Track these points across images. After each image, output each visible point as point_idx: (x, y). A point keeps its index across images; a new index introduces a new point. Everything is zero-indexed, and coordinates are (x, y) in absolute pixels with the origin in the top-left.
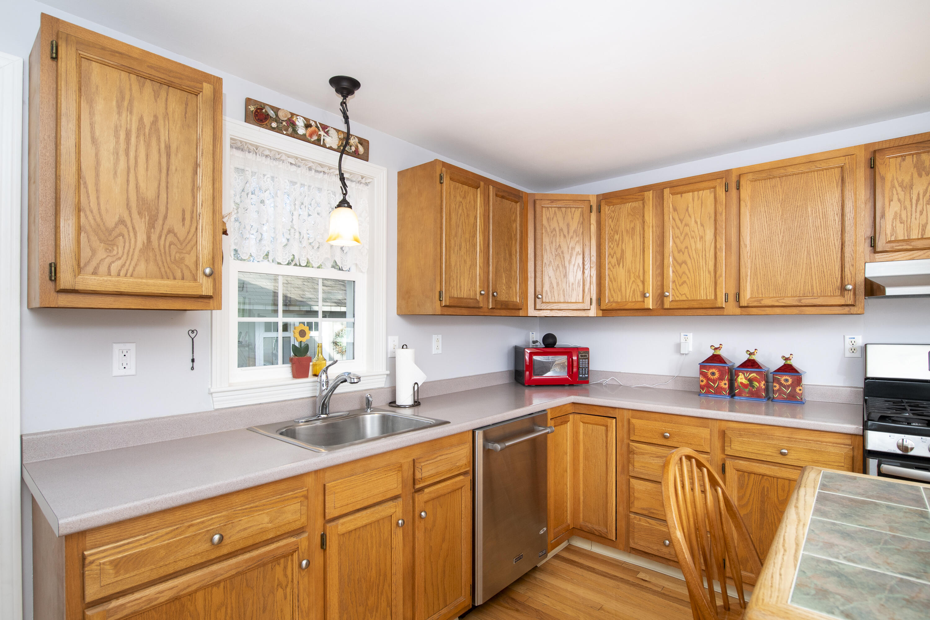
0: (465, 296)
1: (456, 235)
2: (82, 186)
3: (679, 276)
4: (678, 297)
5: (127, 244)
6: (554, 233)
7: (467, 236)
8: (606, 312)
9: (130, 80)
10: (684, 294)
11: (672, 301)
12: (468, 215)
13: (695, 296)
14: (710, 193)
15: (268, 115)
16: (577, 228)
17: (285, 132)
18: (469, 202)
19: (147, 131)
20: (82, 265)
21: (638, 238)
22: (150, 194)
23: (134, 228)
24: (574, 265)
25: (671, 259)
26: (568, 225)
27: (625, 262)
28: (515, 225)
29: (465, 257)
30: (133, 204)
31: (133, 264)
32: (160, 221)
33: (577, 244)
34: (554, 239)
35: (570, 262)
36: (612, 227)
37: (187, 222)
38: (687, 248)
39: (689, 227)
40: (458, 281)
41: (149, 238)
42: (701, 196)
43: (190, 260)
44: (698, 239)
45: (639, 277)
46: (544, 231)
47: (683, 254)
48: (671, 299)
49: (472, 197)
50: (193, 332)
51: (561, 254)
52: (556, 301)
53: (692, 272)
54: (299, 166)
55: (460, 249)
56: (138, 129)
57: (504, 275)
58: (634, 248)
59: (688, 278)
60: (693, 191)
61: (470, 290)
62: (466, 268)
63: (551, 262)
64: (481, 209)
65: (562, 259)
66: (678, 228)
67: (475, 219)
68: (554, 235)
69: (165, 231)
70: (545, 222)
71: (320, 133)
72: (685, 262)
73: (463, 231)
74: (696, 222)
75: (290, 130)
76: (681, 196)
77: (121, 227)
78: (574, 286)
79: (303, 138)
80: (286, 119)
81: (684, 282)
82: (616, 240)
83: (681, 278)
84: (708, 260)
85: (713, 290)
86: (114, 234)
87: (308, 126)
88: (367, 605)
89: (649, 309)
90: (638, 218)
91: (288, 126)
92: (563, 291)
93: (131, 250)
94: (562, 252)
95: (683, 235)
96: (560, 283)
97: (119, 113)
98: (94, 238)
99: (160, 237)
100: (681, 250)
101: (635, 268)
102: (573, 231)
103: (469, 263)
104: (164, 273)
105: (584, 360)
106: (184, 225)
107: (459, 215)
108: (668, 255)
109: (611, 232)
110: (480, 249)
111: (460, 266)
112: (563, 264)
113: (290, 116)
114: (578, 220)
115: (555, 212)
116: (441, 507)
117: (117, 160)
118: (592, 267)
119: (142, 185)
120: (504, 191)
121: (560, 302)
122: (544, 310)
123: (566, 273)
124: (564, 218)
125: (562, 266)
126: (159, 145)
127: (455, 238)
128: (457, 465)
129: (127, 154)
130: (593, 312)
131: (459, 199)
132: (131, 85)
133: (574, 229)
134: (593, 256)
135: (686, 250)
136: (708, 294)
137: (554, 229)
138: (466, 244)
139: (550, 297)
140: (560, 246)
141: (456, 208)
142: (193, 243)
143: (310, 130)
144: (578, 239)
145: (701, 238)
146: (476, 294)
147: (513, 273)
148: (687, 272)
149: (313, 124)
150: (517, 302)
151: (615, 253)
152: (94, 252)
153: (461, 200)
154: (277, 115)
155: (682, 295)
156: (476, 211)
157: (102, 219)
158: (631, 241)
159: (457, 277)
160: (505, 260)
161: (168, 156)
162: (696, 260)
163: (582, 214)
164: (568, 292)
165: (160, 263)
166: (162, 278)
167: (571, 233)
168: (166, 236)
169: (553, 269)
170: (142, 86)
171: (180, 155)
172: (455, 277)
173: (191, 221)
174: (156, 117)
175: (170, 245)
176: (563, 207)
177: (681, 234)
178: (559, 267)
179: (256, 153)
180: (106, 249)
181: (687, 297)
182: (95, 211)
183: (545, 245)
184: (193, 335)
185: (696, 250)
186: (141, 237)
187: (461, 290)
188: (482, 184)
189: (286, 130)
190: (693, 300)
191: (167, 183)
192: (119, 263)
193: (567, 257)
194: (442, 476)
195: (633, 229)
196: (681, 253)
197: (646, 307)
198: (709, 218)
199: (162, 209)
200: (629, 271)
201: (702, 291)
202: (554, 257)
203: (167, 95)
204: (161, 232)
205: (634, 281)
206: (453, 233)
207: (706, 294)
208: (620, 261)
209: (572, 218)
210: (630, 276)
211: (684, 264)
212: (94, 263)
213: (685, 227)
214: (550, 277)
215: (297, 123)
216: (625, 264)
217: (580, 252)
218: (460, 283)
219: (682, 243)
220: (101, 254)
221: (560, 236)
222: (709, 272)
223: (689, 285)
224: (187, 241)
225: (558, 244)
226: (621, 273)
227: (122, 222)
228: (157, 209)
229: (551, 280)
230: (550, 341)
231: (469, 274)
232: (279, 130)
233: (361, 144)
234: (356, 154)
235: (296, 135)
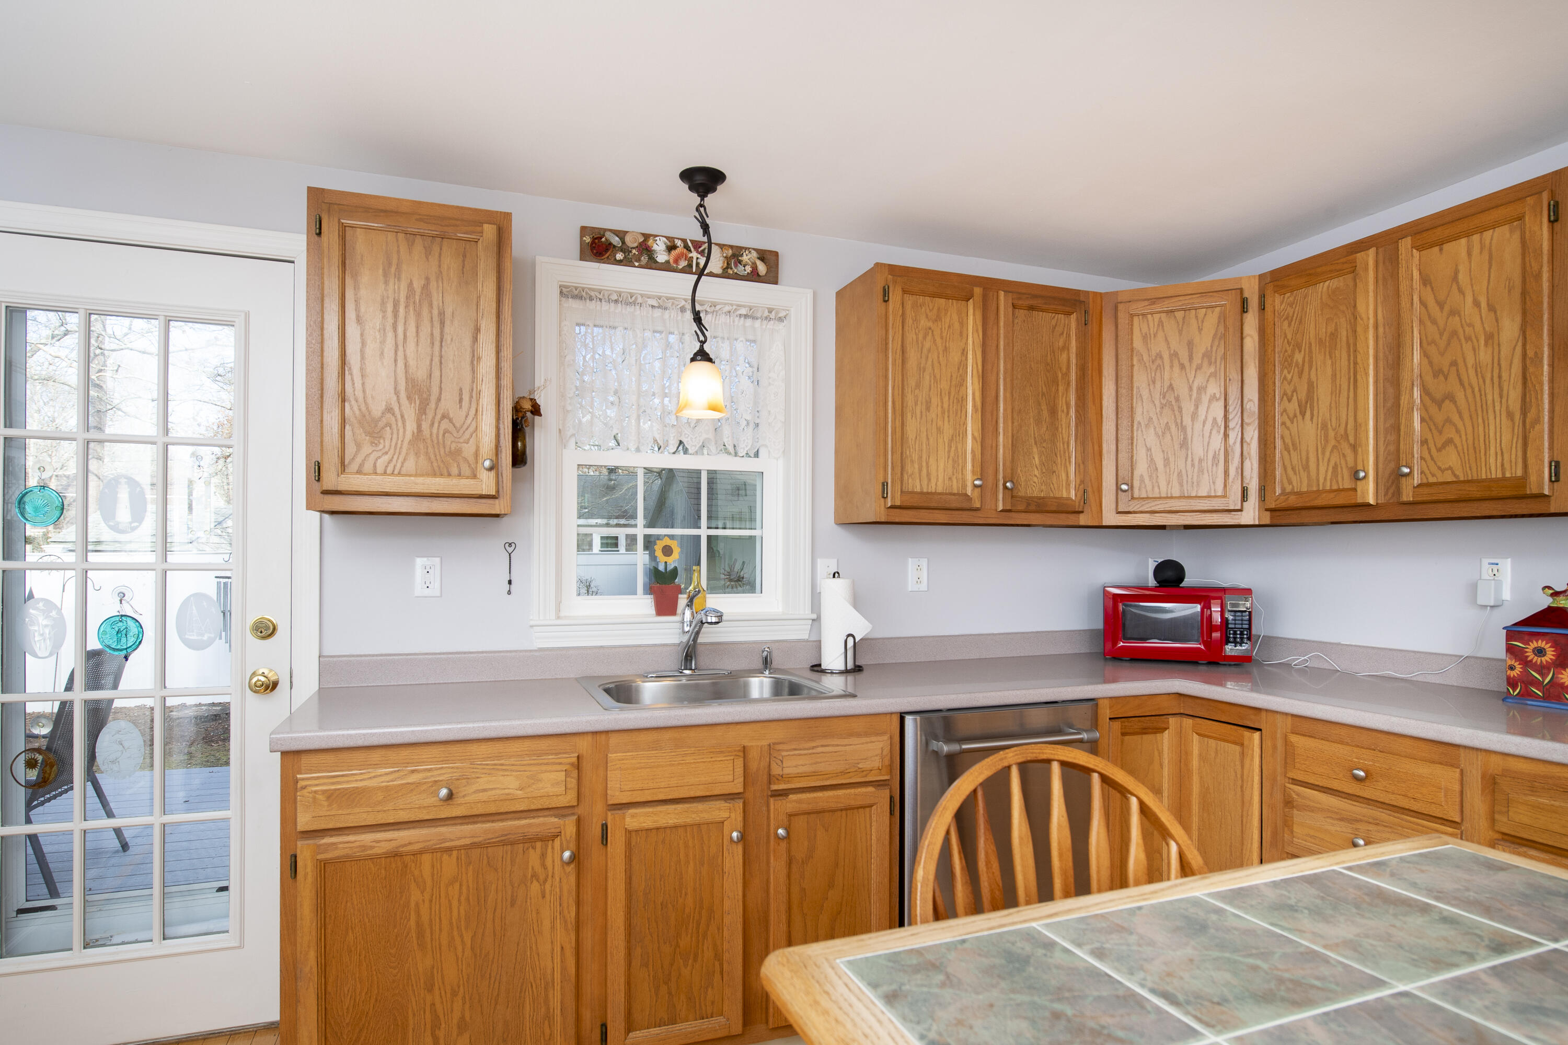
0: (940, 490)
1: (918, 386)
2: (347, 372)
3: (1437, 428)
4: (1433, 475)
5: (395, 436)
6: (1159, 361)
7: (944, 385)
8: (1278, 513)
9: (397, 240)
10: (1447, 469)
11: (1419, 486)
12: (946, 349)
13: (1474, 470)
14: (1512, 231)
15: (610, 244)
16: (1212, 347)
17: (637, 264)
18: (949, 327)
19: (417, 298)
20: (346, 463)
21: (1344, 355)
22: (421, 373)
23: (402, 417)
24: (1204, 422)
25: (1417, 393)
26: (1190, 344)
27: (1316, 408)
28: (1064, 356)
29: (940, 423)
30: (403, 386)
31: (401, 459)
32: (433, 405)
33: (1212, 380)
34: (1158, 374)
35: (1194, 416)
36: (1289, 337)
37: (467, 401)
38: (1454, 363)
39: (1460, 316)
40: (924, 464)
41: (419, 427)
42: (1487, 242)
43: (468, 450)
44: (1482, 342)
45: (1346, 436)
46: (1135, 362)
47: (1446, 379)
48: (1416, 480)
49: (955, 317)
50: (510, 545)
51: (1173, 403)
52: (1163, 495)
53: (1466, 416)
54: (666, 309)
55: (928, 409)
56: (408, 295)
57: (1035, 450)
58: (1334, 376)
59: (1458, 431)
60: (1468, 234)
61: (950, 479)
62: (940, 441)
63: (1151, 419)
64: (976, 336)
65: (1177, 413)
66: (1434, 322)
67: (963, 353)
68: (1159, 366)
69: (439, 417)
70: (1138, 343)
71: (691, 255)
72: (1451, 397)
73: (935, 377)
74: (1477, 304)
75: (644, 259)
76: (1441, 250)
77: (389, 415)
78: (1204, 464)
79: (666, 267)
80: (636, 245)
81: (1450, 441)
82: (1297, 365)
83: (1440, 432)
84: (1505, 388)
85: (1520, 454)
86: (381, 424)
87: (671, 248)
88: (677, 945)
89: (1369, 505)
90: (1343, 312)
91: (641, 254)
92: (1180, 474)
93: (400, 442)
94: (1177, 399)
95: (1445, 337)
96: (1172, 459)
97: (386, 283)
98: (359, 431)
99: (432, 424)
100: (1441, 371)
101: (1338, 418)
102: (1200, 355)
103: (948, 430)
104: (436, 469)
105: (1239, 614)
106: (461, 407)
107: (925, 351)
108: (1409, 384)
109: (1288, 348)
110: (974, 406)
111: (928, 439)
112: (1179, 421)
113: (641, 240)
114: (1213, 332)
115: (1161, 323)
116: (827, 830)
117: (384, 337)
118: (1248, 424)
119: (412, 363)
120: (1035, 297)
121: (1172, 497)
122: (1135, 512)
123: (1185, 438)
124: (1180, 332)
125: (1177, 425)
126: (431, 312)
127: (917, 391)
128: (860, 766)
129: (395, 329)
130: (1250, 514)
131: (924, 323)
132: (398, 247)
133: (1203, 350)
134: (1251, 400)
135: (1454, 369)
136: (1507, 466)
137: (1159, 356)
138: (942, 399)
139: (1149, 488)
140: (1171, 387)
141: (917, 341)
142: (473, 429)
143: (674, 253)
144: (1212, 369)
145: (1489, 337)
146: (964, 486)
147: (1060, 445)
148: (1456, 418)
149: (679, 243)
150: (1072, 499)
151: (1295, 390)
152: (359, 446)
153: (930, 324)
154: (623, 242)
155: (1443, 471)
156: (964, 341)
157: (367, 408)
158: (1329, 362)
159: (920, 457)
160: (1038, 422)
161: (442, 323)
162: (1476, 389)
163: (1223, 318)
164: (1190, 477)
165: (432, 457)
166: (434, 475)
167: (1197, 360)
168: (440, 423)
169: (1156, 434)
170: (411, 245)
171: (456, 320)
172: (915, 457)
173: (470, 401)
174: (427, 279)
175: (444, 435)
176: (1178, 310)
177: (1441, 334)
178: (1169, 429)
179: (601, 300)
180: (372, 443)
181: (1455, 475)
182: (361, 399)
183: (1138, 388)
184: (510, 550)
185: (1477, 367)
186: (411, 426)
187: (929, 480)
188: (978, 291)
189: (639, 260)
190: (1468, 481)
191: (441, 357)
192: (386, 458)
193: (1188, 407)
194: (827, 779)
195: (1334, 336)
196: (1441, 378)
197: (1360, 501)
198: (1509, 291)
199: (435, 388)
200: (1324, 426)
201: (1492, 460)
202: (1158, 410)
203: (441, 249)
204: (434, 418)
205: (1334, 447)
206: (912, 382)
207: (1502, 465)
208: (1307, 405)
209: (1200, 330)
210: (1326, 436)
211: (1447, 402)
212: (359, 460)
213: (1450, 318)
214: (1149, 450)
215: (655, 247)
216: (1315, 412)
217: (1218, 396)
218: (928, 467)
219: (1442, 354)
220: (367, 449)
221: (1172, 367)
222: (1510, 415)
223: (1460, 448)
224: (465, 427)
225: (1167, 384)
226: (1308, 430)
227: (389, 410)
228: (429, 391)
229: (1151, 455)
230: (1170, 574)
231: (949, 452)
232: (627, 262)
233: (762, 259)
234: (754, 276)
235: (654, 265)
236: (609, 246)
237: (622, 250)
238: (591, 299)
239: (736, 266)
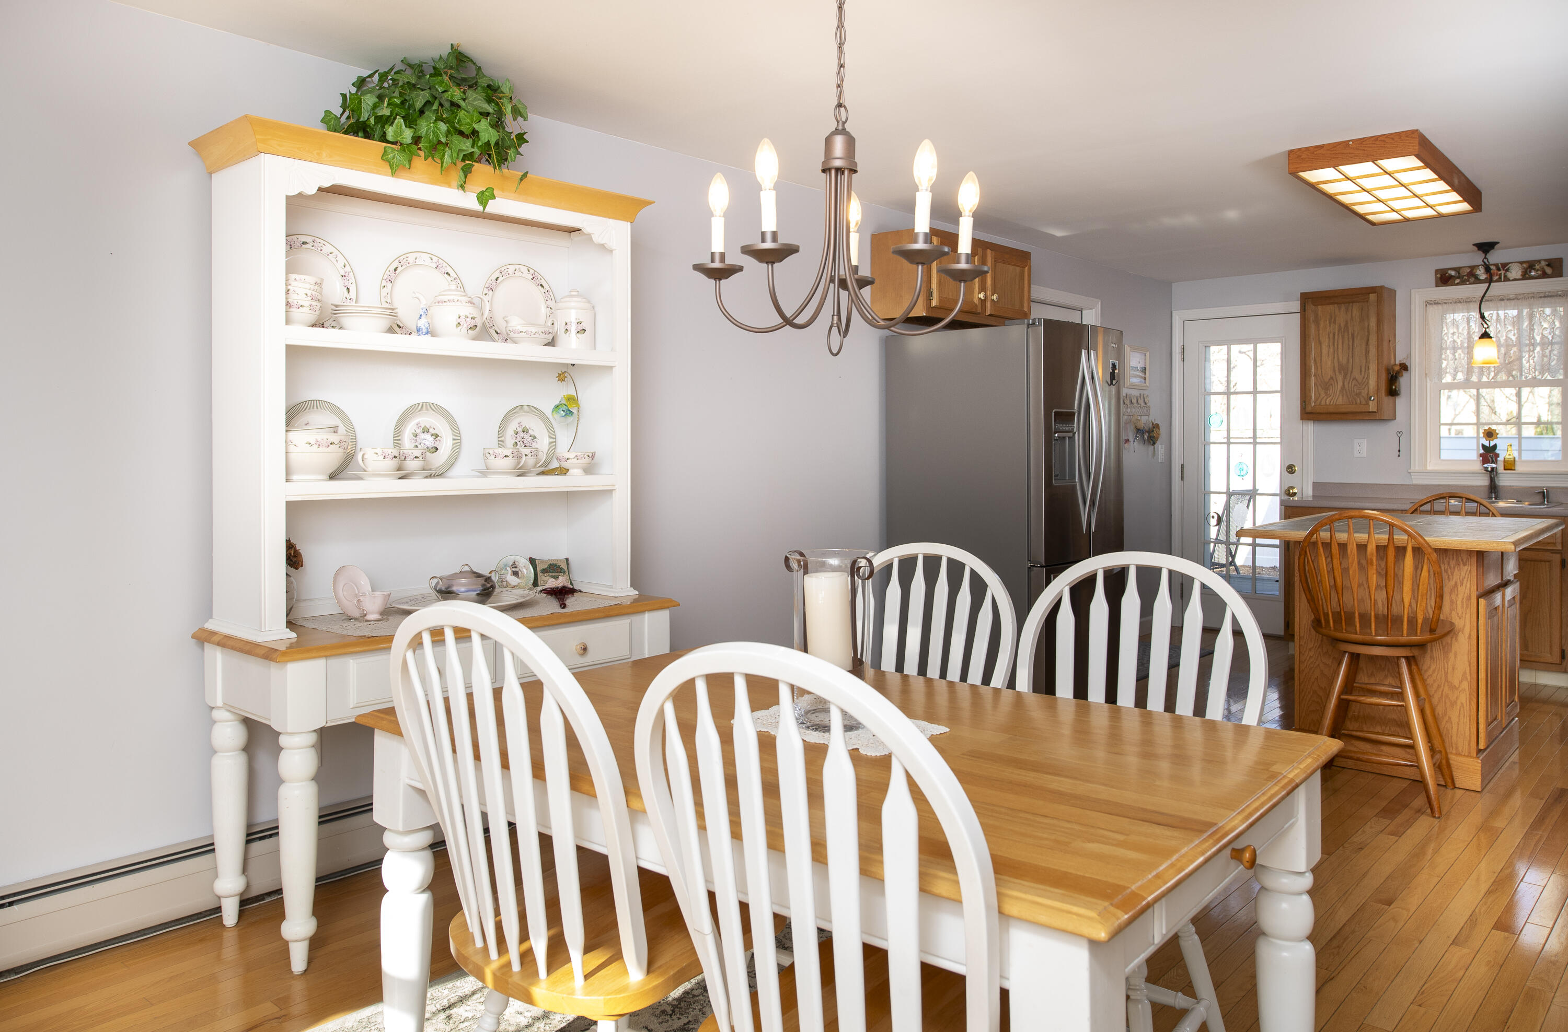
2: (1315, 364)
9: (1334, 307)
20: (1314, 401)
22: (1344, 362)
30: (1337, 369)
32: (1349, 375)
37: (1363, 373)
41: (1343, 385)
43: (1364, 392)
56: (1339, 331)
69: (1351, 379)
71: (1499, 272)
75: (1471, 280)
79: (1486, 281)
80: (1466, 273)
91: (1468, 278)
93: (1336, 391)
97: (1330, 326)
98: (1320, 388)
99: (1349, 383)
104: (1350, 401)
106: (1361, 374)
113: (1469, 270)
117: (1329, 348)
119: (1340, 358)
126: (1348, 335)
129: (1334, 345)
132: (1335, 310)
142: (1366, 383)
149: (1493, 267)
152: (1320, 394)
154: (1459, 273)
157: (1323, 379)
161: (1353, 339)
165: (1349, 396)
166: (1350, 404)
170: (1339, 309)
171: (1359, 338)
173: (1365, 371)
174: (1346, 322)
175: (1353, 387)
180: (1325, 393)
182: (1320, 375)
186: (1340, 384)
189: (1467, 282)
191: (1352, 354)
192: (1330, 398)
199: (1350, 369)
203: (1353, 307)
204: (1349, 379)
212: (1319, 400)
215: (1477, 273)
220: (1323, 395)
224: (1362, 382)
228: (1347, 369)
232: (1463, 282)
233: (1548, 265)
234: (1544, 275)
235: (1478, 282)
236: (1451, 277)
237: (1458, 278)
238: (1445, 303)
239: (1530, 272)
